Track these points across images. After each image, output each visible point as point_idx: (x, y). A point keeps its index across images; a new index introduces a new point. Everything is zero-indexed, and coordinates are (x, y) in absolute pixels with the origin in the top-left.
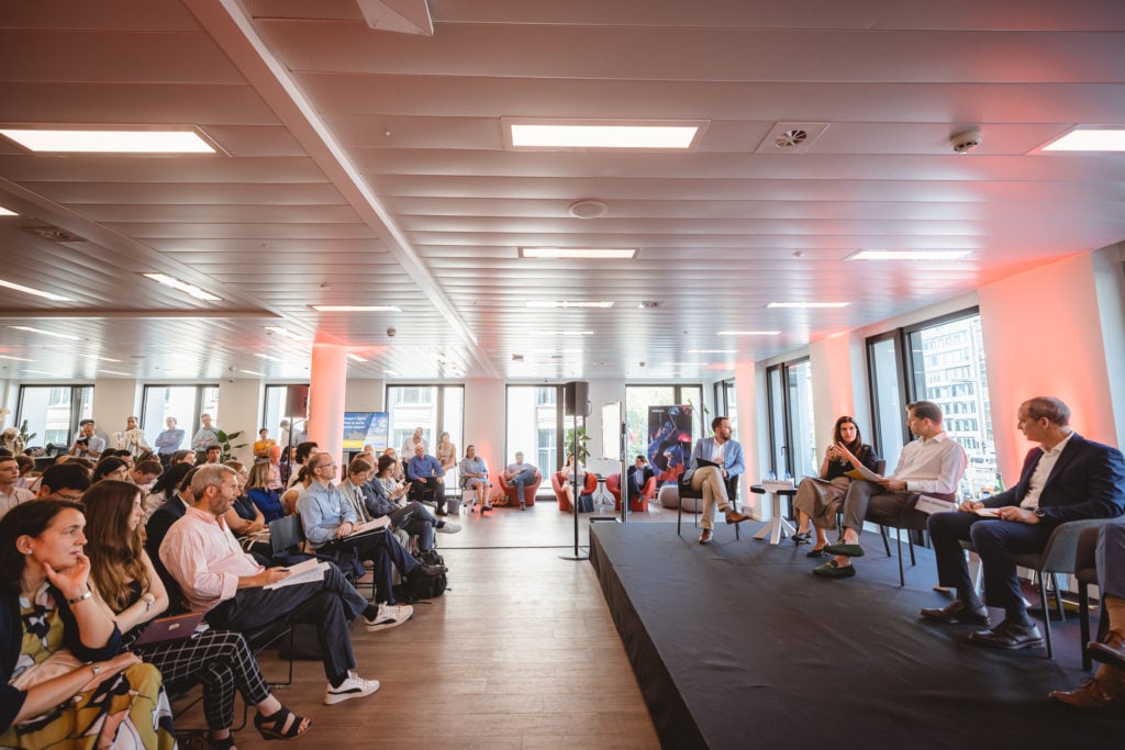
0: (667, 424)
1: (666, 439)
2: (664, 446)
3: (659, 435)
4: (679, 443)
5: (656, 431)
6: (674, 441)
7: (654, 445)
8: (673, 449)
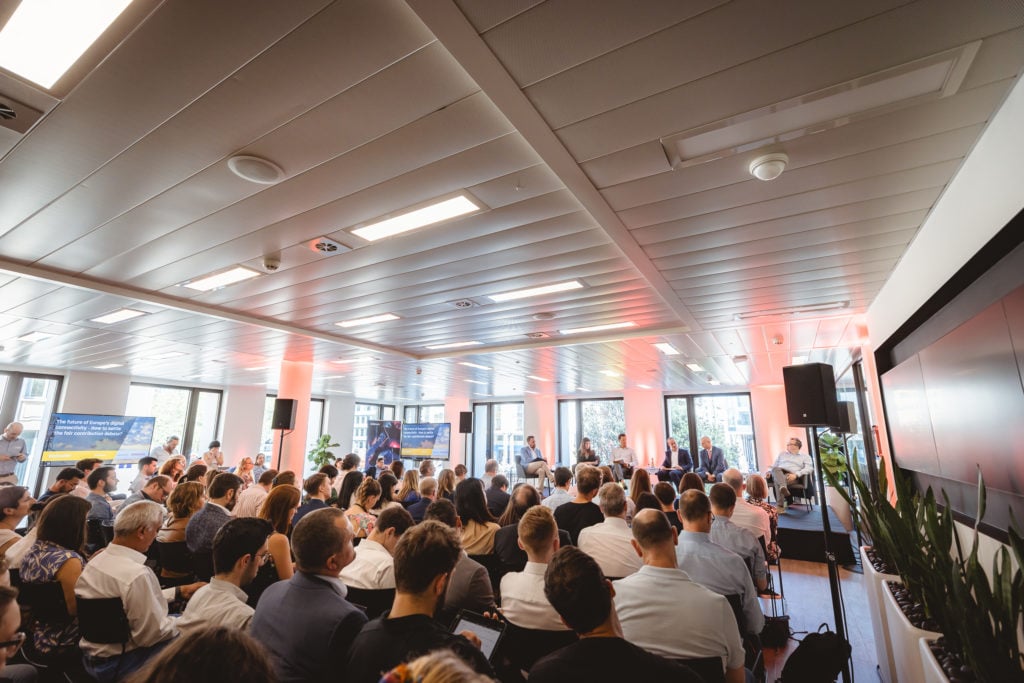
0: (382, 434)
1: (380, 446)
2: (378, 451)
3: (375, 442)
4: (390, 449)
5: (373, 440)
6: (387, 447)
7: (371, 450)
8: (386, 453)
